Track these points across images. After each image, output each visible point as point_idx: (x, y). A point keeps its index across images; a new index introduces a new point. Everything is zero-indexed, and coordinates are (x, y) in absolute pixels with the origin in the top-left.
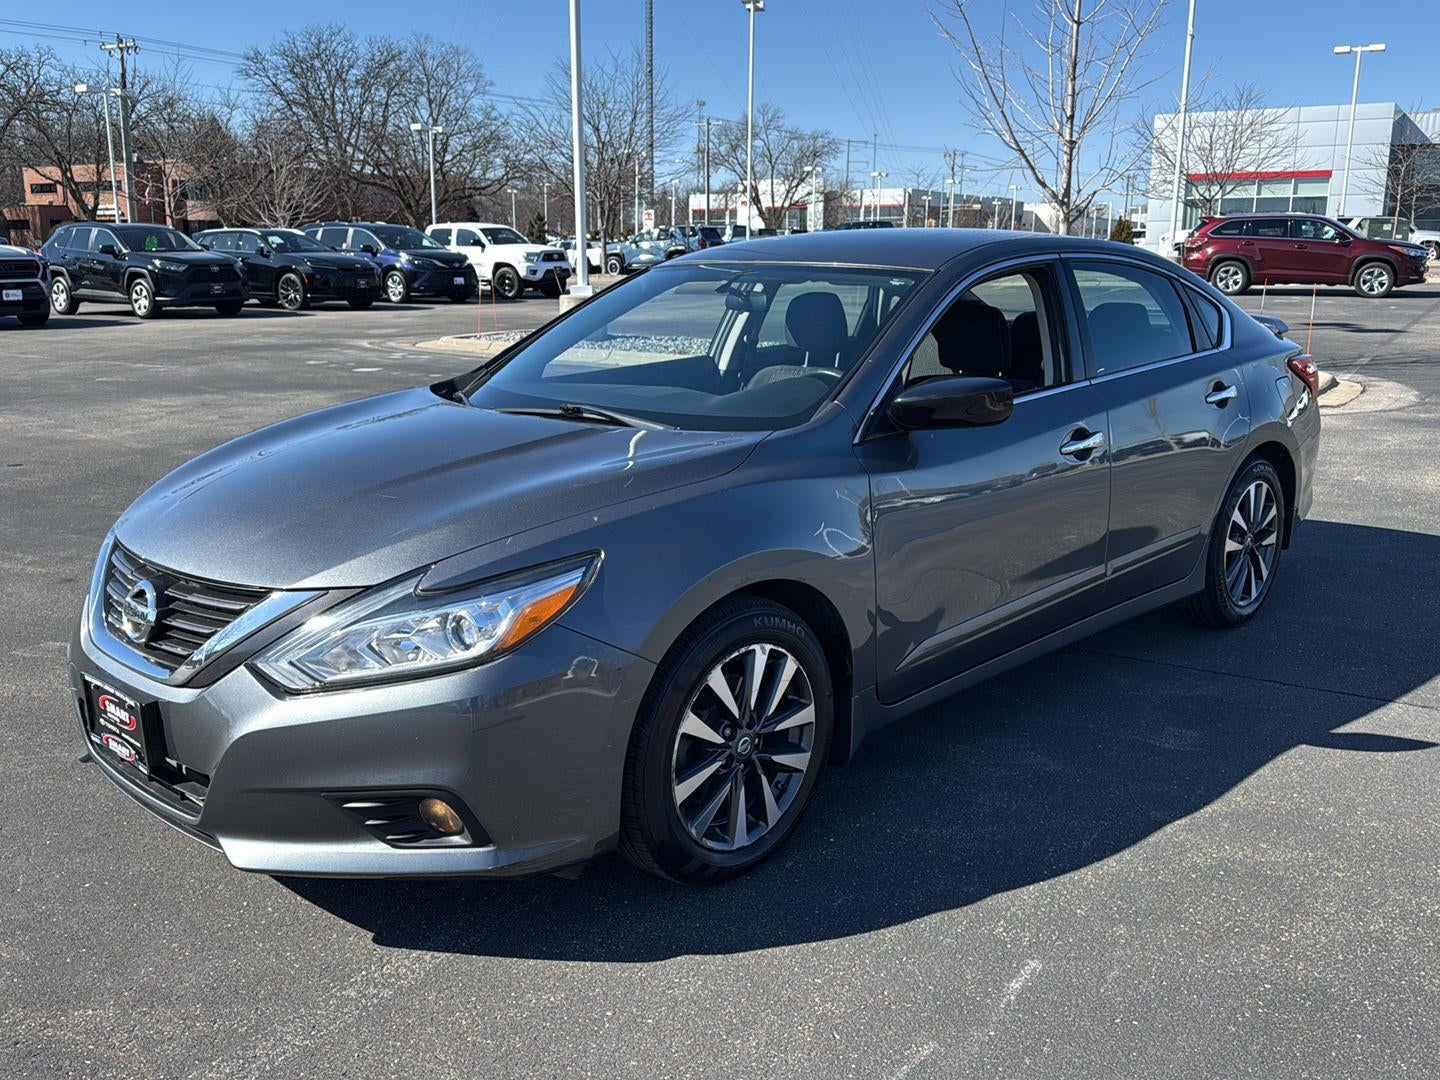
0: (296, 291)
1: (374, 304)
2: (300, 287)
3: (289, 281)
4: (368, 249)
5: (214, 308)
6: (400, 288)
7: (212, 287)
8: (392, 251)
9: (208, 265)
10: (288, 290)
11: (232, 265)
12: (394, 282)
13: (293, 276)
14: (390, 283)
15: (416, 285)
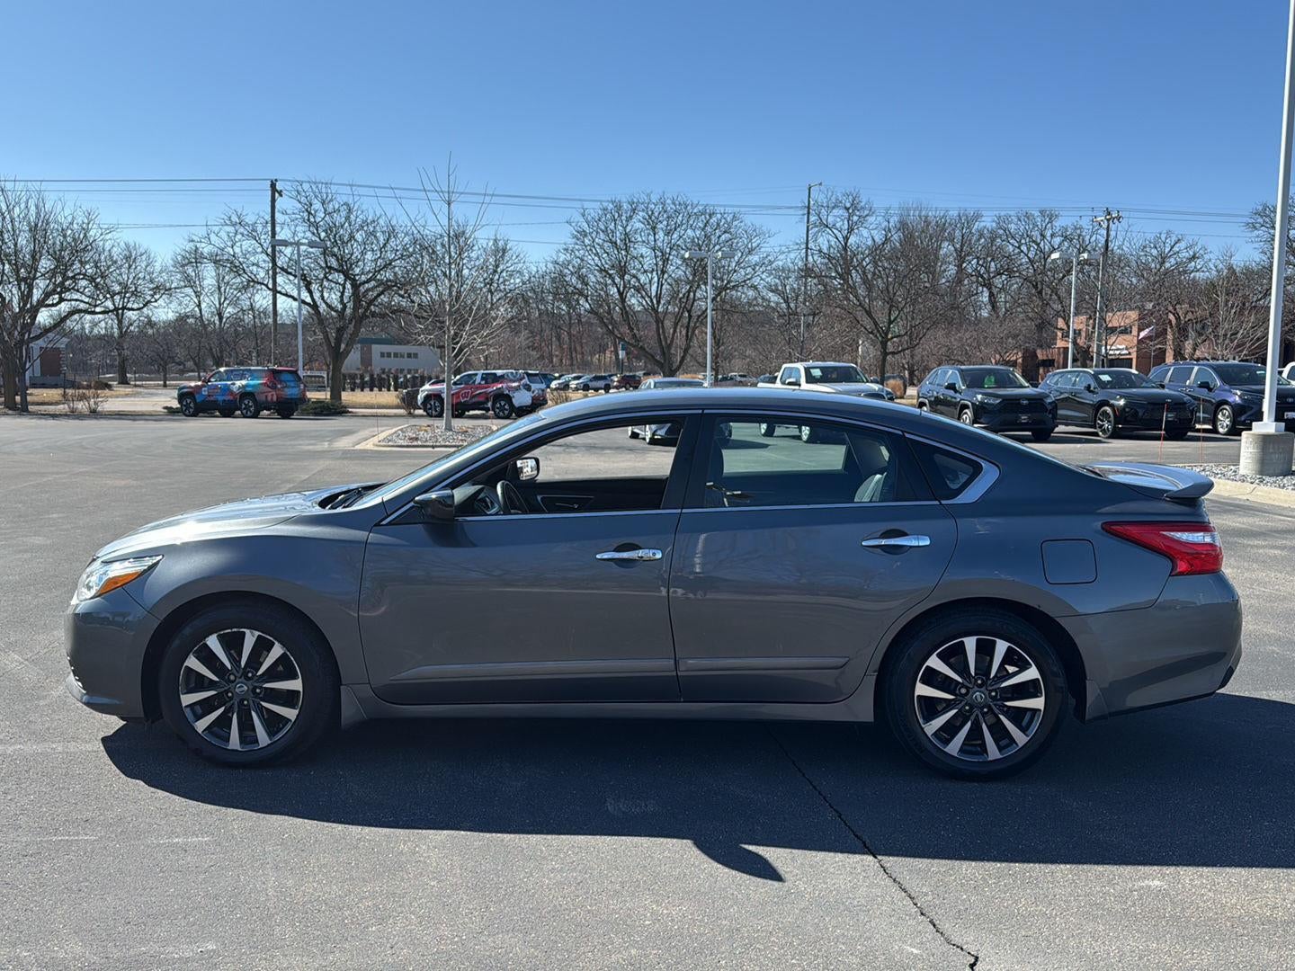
0: (1109, 421)
1: (1189, 434)
2: (1112, 418)
3: (1105, 413)
4: (1205, 385)
5: (1030, 433)
6: (1227, 422)
7: (1020, 417)
8: (1227, 387)
9: (1019, 400)
10: (1102, 421)
11: (1042, 400)
12: (1224, 415)
13: (1108, 409)
14: (1220, 417)
15: (1243, 418)
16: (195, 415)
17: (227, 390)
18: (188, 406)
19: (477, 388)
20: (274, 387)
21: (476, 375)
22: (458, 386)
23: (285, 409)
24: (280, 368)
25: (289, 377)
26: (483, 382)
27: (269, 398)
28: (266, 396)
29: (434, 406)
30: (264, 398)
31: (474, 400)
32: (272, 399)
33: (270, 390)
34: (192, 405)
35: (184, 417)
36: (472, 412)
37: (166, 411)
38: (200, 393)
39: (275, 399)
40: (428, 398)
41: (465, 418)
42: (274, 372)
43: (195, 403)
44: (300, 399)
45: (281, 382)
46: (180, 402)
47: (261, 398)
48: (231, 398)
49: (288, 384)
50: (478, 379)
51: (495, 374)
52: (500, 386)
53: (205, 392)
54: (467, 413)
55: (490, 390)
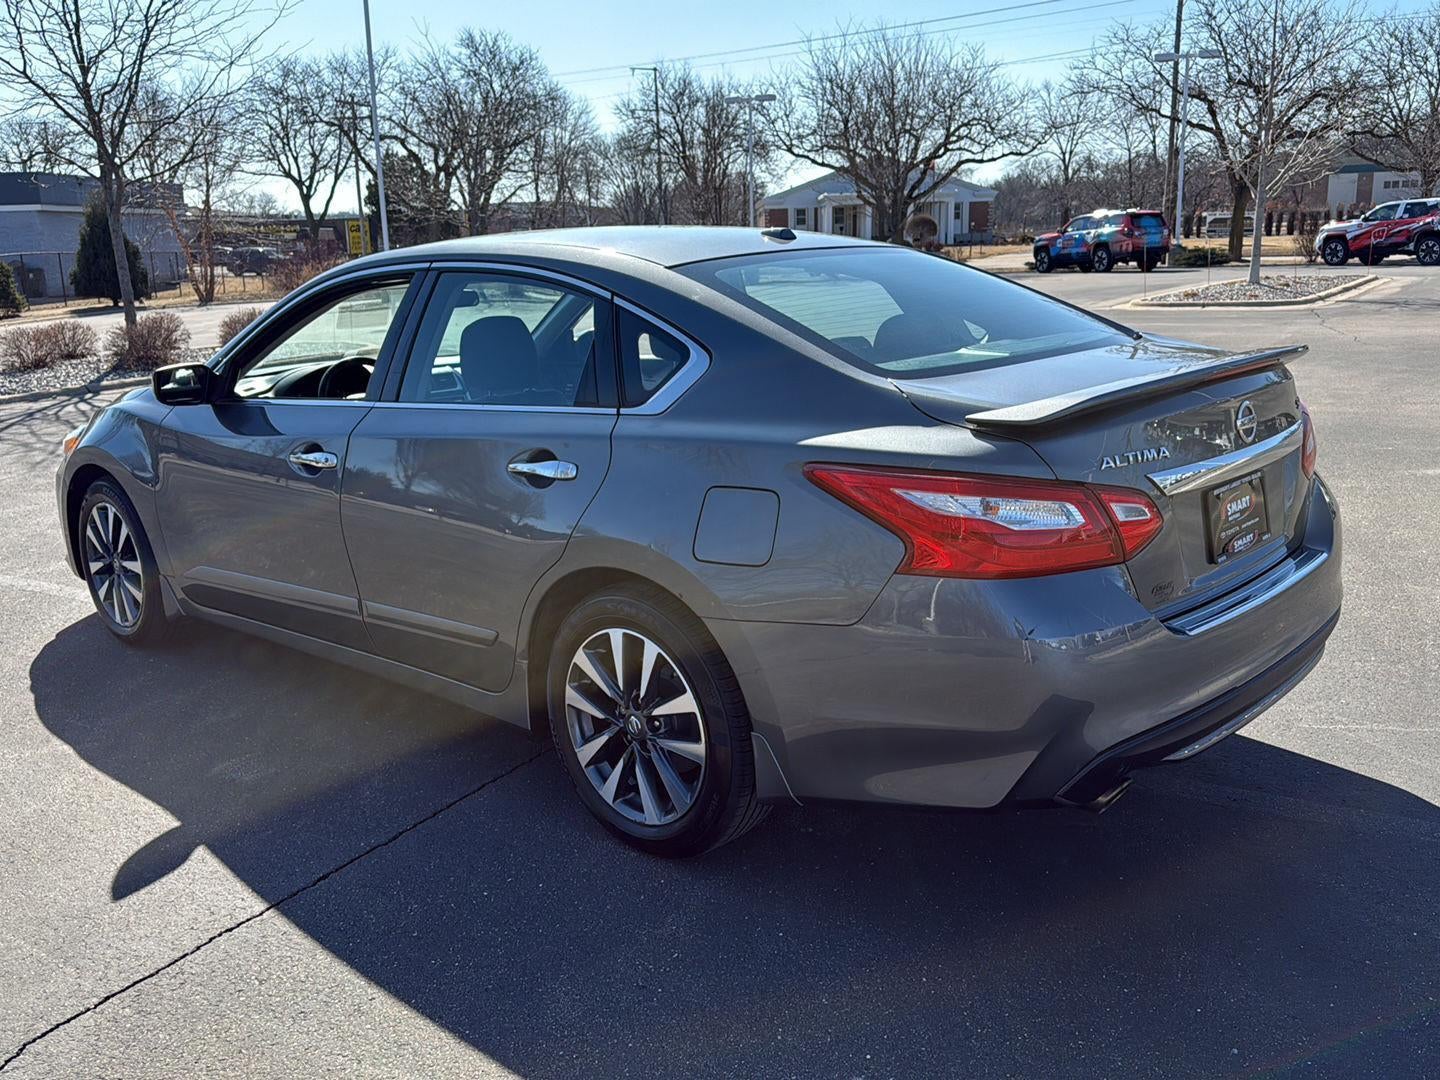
16: (1048, 270)
17: (1082, 240)
18: (1041, 262)
19: (1397, 224)
20: (1130, 235)
21: (1398, 205)
22: (1371, 223)
23: (1148, 260)
24: (1142, 211)
25: (1153, 221)
26: (1407, 216)
27: (1124, 248)
28: (1121, 246)
29: (1339, 250)
30: (1118, 249)
31: (1390, 241)
32: (1127, 249)
33: (1125, 238)
34: (1046, 260)
35: (1038, 274)
36: (1393, 258)
37: (1027, 267)
38: (1054, 245)
39: (1130, 249)
40: (1328, 239)
41: (1382, 265)
42: (1133, 216)
43: (1050, 258)
44: (1161, 248)
45: (1139, 227)
46: (1036, 256)
47: (1115, 248)
48: (1084, 250)
49: (1149, 230)
50: (1400, 212)
51: (1425, 203)
52: (1429, 220)
53: (1059, 243)
54: (1385, 259)
55: (1416, 225)
